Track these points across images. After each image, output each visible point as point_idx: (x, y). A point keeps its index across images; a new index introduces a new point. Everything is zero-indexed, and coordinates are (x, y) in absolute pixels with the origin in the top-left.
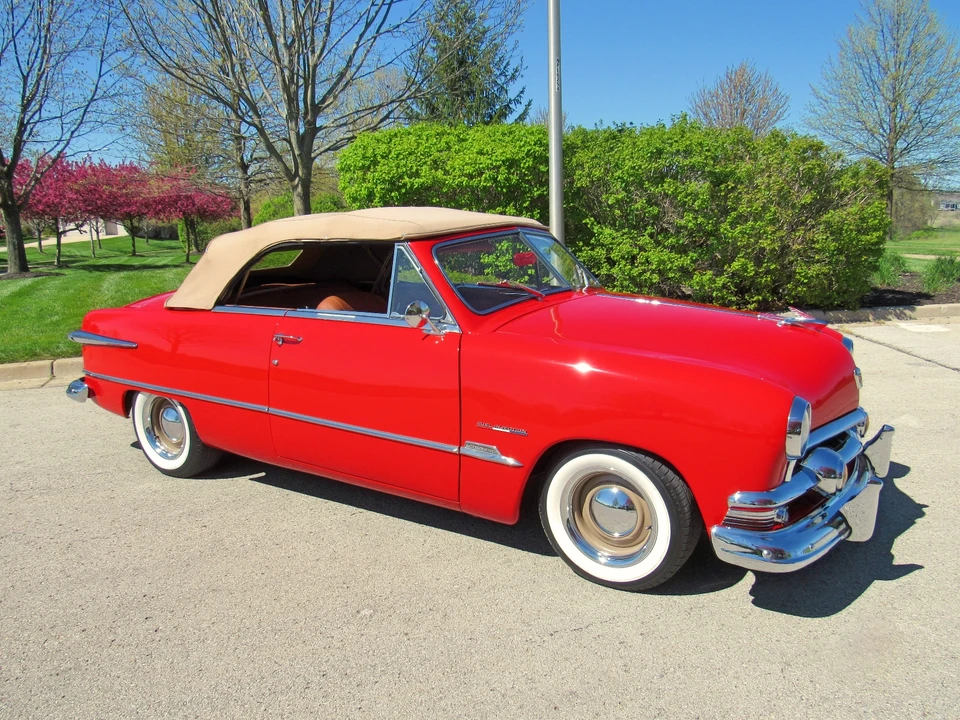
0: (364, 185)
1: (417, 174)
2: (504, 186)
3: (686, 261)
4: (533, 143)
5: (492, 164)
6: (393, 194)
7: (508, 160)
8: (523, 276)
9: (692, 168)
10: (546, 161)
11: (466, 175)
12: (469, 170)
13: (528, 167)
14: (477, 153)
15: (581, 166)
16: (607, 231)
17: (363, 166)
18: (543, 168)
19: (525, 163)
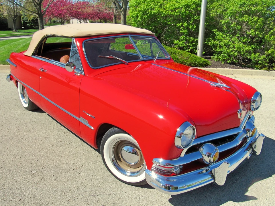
0: (136, 12)
1: (154, 9)
2: (184, 15)
3: (249, 48)
5: (180, 6)
6: (145, 16)
7: (186, 5)
8: (188, 49)
9: (257, 11)
10: (200, 6)
11: (170, 10)
12: (172, 8)
13: (193, 8)
14: (176, 2)
15: (214, 8)
16: (221, 34)
17: (136, 5)
18: (199, 9)
19: (192, 6)
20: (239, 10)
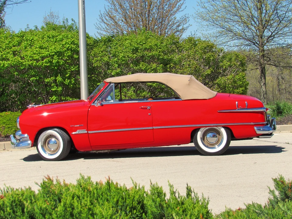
2: (56, 66)
4: (70, 43)
5: (49, 54)
7: (58, 52)
10: (78, 53)
11: (35, 60)
19: (67, 54)
20: (134, 57)
